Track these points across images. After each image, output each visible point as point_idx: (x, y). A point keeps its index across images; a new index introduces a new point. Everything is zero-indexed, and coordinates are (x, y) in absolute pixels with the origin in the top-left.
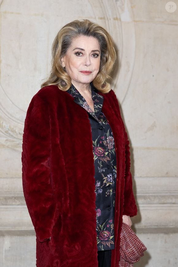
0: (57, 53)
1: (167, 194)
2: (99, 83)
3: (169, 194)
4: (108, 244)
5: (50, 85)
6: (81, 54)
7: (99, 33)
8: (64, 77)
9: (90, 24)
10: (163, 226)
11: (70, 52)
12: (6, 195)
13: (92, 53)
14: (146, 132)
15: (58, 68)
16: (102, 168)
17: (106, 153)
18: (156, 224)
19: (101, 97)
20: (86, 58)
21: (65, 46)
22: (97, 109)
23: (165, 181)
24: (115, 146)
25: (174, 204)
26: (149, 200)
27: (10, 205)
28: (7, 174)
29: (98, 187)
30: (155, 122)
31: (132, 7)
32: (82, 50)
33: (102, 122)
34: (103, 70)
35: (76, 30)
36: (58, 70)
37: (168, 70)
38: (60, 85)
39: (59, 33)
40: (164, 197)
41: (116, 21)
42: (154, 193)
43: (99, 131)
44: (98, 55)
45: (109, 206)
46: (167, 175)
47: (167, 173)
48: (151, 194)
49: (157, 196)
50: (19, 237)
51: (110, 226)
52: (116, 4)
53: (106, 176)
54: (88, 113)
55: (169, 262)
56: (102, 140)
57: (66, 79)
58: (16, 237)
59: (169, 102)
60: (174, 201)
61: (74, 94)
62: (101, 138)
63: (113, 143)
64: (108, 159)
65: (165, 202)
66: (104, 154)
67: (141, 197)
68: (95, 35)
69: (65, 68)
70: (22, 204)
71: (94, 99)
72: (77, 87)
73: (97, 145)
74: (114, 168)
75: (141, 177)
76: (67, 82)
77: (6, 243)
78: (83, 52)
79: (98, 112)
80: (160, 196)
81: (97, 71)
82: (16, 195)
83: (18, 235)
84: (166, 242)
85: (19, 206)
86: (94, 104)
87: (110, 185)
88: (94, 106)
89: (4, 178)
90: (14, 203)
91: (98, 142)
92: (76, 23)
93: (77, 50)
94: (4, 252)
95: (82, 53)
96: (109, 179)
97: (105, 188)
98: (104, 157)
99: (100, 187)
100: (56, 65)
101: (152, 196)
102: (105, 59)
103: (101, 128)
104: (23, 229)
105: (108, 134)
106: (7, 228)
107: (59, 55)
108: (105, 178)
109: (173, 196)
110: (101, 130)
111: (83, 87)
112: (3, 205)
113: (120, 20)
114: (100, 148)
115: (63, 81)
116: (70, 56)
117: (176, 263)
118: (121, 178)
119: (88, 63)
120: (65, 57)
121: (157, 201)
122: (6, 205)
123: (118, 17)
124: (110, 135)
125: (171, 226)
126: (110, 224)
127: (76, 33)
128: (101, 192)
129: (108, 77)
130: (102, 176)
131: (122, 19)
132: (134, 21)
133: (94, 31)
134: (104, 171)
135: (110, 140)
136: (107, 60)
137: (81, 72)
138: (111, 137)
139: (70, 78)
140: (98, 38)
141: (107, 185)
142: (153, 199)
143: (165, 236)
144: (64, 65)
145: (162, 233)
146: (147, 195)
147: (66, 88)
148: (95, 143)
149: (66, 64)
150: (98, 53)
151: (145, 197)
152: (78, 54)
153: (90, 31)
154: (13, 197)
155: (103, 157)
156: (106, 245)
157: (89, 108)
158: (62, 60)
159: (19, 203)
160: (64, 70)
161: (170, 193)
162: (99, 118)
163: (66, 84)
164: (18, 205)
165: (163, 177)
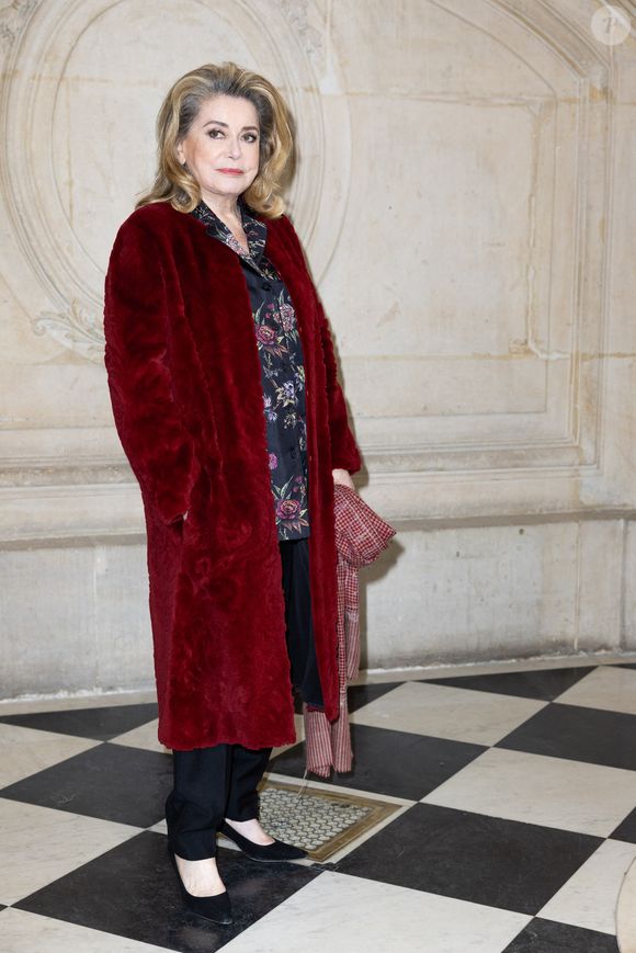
0: (169, 133)
1: (427, 451)
2: (259, 199)
3: (430, 451)
4: (297, 526)
5: (154, 201)
6: (219, 135)
7: (257, 91)
8: (185, 182)
9: (238, 72)
10: (421, 516)
11: (197, 130)
12: (93, 463)
13: (244, 133)
14: (379, 325)
15: (171, 165)
16: (272, 368)
17: (280, 339)
18: (407, 514)
19: (263, 225)
20: (232, 144)
21: (187, 117)
22: (253, 248)
23: (422, 424)
24: (298, 325)
25: (441, 470)
26: (390, 464)
27: (105, 483)
28: (95, 418)
29: (268, 408)
30: (396, 304)
31: (341, 65)
32: (223, 125)
33: (267, 275)
34: (267, 173)
35: (208, 83)
36: (171, 169)
37: (420, 195)
38: (175, 201)
39: (172, 90)
40: (419, 456)
41: (311, 94)
42: (400, 450)
43: (264, 292)
44: (254, 138)
45: (292, 449)
46: (425, 412)
47: (425, 408)
48: (393, 453)
49: (407, 456)
50: (124, 549)
51: (299, 490)
52: (309, 57)
53: (281, 385)
54: (239, 256)
55: (435, 587)
56: (270, 311)
57: (191, 187)
58: (120, 547)
59: (424, 262)
60: (440, 464)
61: (205, 219)
62: (269, 307)
63: (293, 320)
64: (285, 350)
65: (424, 466)
66: (275, 340)
67: (373, 458)
68: (248, 94)
69: (185, 165)
70: (129, 481)
71: (246, 230)
72: (213, 205)
73: (261, 321)
74: (297, 371)
75: (372, 417)
76: (191, 195)
77: (99, 560)
78: (224, 129)
79: (257, 256)
80: (413, 455)
81: (255, 172)
82: (116, 462)
83: (124, 544)
84: (427, 548)
85: (123, 485)
86: (249, 239)
87: (290, 405)
88: (249, 244)
89: (89, 427)
90: (111, 479)
91: (262, 316)
92: (207, 70)
93: (211, 127)
94: (95, 580)
95: (223, 133)
96: (287, 393)
97: (283, 412)
98: (275, 346)
99: (271, 407)
100: (169, 159)
101: (395, 455)
102: (268, 148)
103: (267, 287)
104: (133, 532)
105: (281, 299)
106: (100, 532)
107: (173, 139)
108: (279, 390)
109: (439, 454)
110: (267, 290)
111: (225, 207)
112: (89, 483)
113: (318, 92)
114: (266, 328)
115: (182, 192)
116: (197, 140)
117: (449, 591)
118: (314, 389)
119: (236, 153)
120: (185, 142)
121: (406, 465)
122: (96, 483)
123: (314, 87)
124: (286, 302)
125: (436, 515)
126: (298, 485)
127: (210, 89)
128: (274, 419)
129: (276, 186)
130: (272, 384)
131: (323, 91)
132: (347, 94)
133: (247, 85)
134: (276, 374)
135: (286, 313)
136: (272, 150)
137: (222, 171)
138: (287, 307)
139: (197, 185)
140: (253, 101)
141: (286, 404)
142: (398, 462)
143: (427, 536)
144: (182, 160)
145: (419, 529)
146: (386, 453)
147: (188, 207)
148: (256, 316)
149: (187, 157)
150: (255, 132)
151: (381, 459)
152: (213, 134)
153: (238, 85)
154: (109, 466)
155: (272, 346)
156: (293, 528)
157: (238, 247)
158: (179, 148)
159: (121, 478)
160: (184, 169)
161: (433, 448)
162: (262, 268)
163: (189, 199)
164: (121, 482)
165: (417, 415)
